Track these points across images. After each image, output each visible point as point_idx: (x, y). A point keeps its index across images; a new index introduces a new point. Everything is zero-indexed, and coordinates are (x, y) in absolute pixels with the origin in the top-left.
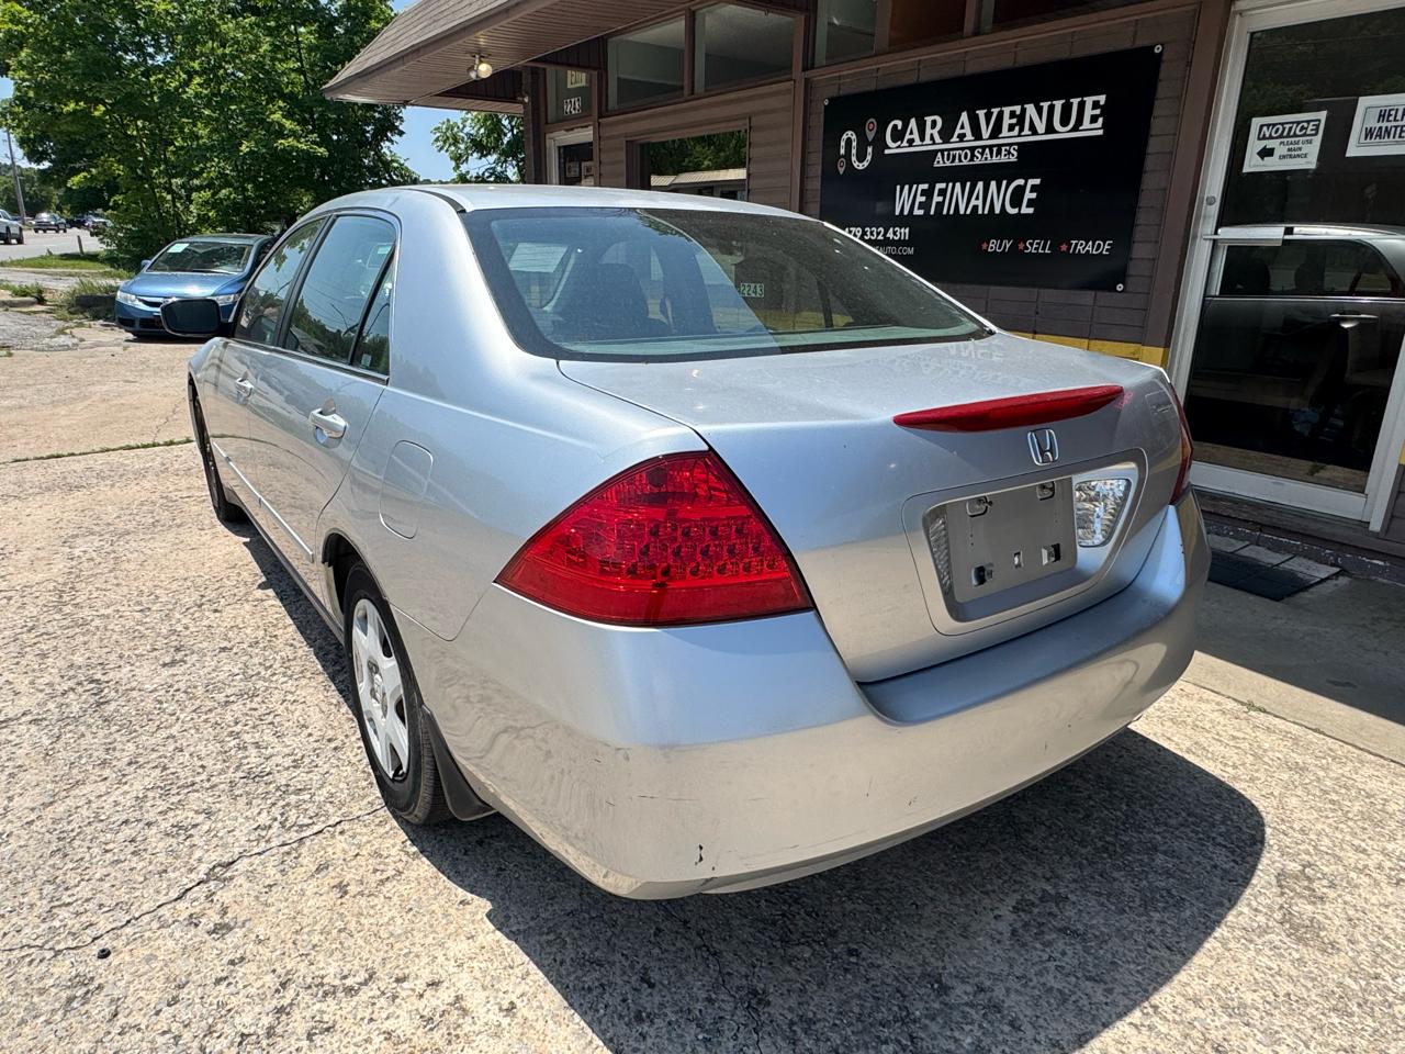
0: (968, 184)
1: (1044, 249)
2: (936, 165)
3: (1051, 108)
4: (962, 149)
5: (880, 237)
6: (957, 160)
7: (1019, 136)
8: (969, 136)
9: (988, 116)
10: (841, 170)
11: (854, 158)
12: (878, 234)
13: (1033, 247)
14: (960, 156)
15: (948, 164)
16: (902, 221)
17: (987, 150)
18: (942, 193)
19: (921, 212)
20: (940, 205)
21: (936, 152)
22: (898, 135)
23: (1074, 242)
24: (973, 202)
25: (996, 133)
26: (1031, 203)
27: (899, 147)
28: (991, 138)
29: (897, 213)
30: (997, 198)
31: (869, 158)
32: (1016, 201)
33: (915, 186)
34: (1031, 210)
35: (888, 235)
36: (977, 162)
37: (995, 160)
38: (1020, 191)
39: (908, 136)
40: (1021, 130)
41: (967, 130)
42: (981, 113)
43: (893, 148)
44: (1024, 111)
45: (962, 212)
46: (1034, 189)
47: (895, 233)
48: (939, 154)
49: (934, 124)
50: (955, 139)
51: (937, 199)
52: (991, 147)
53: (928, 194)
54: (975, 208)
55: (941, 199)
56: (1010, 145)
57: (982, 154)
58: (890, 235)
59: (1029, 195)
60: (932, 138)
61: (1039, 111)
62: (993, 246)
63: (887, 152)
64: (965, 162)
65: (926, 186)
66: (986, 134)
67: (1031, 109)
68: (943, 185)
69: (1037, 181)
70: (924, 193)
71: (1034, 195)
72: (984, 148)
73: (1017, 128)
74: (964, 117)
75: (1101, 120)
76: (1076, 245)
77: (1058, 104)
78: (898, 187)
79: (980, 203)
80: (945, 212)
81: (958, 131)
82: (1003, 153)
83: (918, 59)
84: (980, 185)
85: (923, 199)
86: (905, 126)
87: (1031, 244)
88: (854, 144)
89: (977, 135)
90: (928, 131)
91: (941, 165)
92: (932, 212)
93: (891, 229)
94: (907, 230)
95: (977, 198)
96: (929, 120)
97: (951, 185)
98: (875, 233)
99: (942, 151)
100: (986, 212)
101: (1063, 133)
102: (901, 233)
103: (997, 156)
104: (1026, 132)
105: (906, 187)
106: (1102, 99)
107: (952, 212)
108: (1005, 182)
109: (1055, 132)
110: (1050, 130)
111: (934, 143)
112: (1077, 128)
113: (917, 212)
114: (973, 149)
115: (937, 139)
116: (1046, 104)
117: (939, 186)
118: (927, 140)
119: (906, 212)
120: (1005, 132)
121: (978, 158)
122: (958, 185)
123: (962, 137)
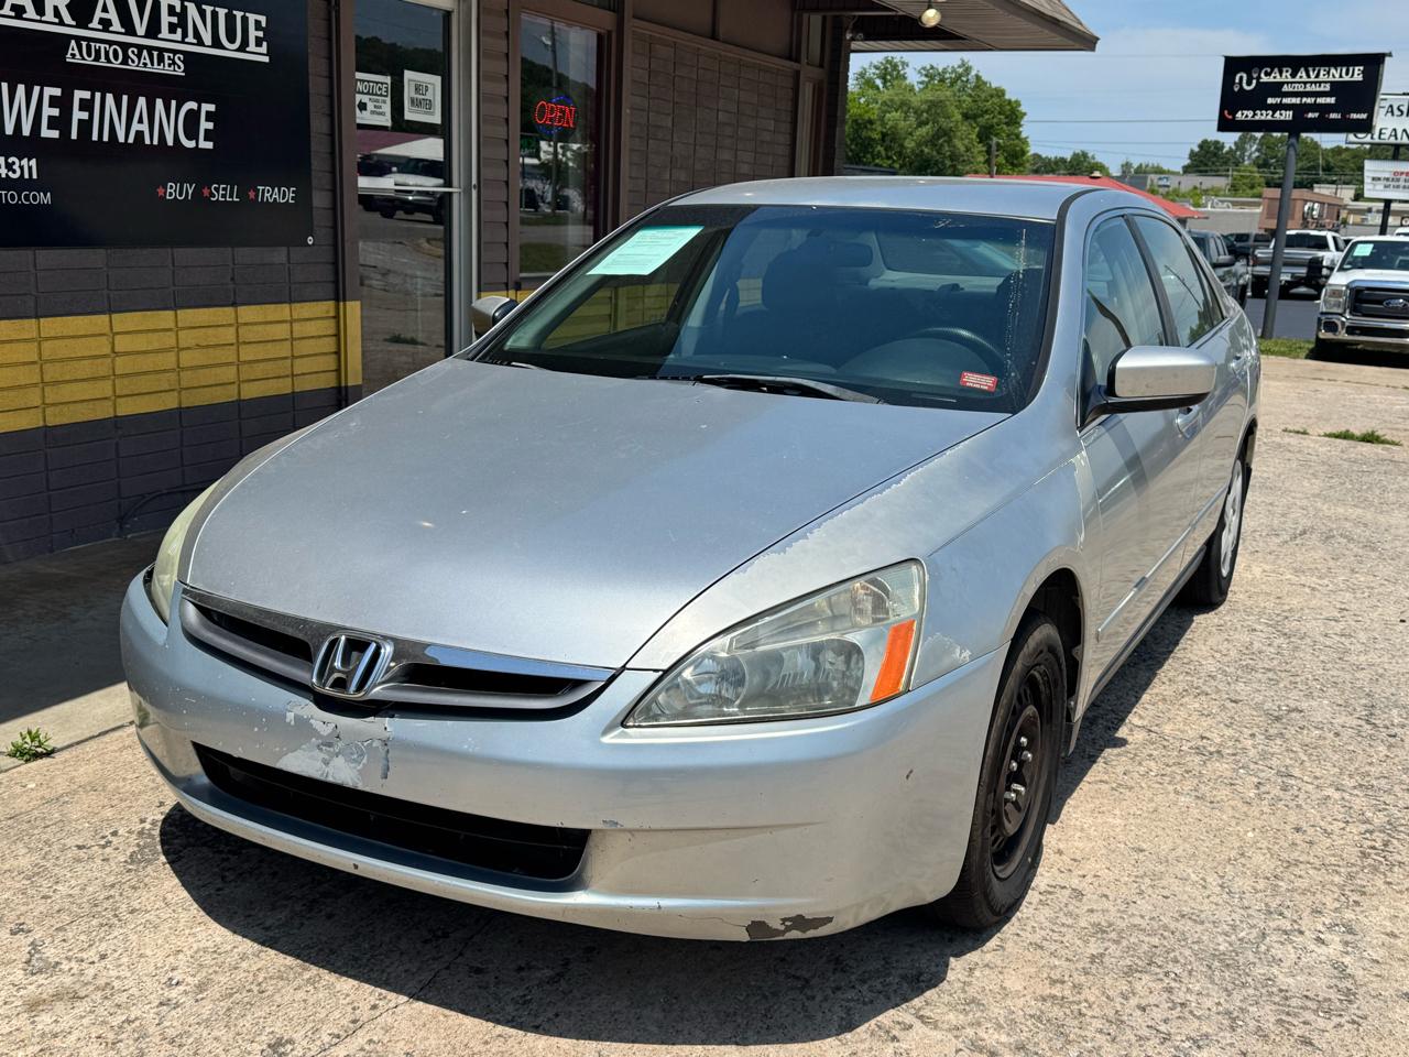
0: (125, 98)
1: (231, 196)
2: (69, 59)
3: (215, 15)
4: (111, 43)
6: (103, 59)
7: (183, 42)
8: (116, 26)
9: (141, 4)
13: (220, 193)
14: (107, 53)
15: (89, 61)
16: (21, 146)
17: (145, 53)
18: (86, 105)
19: (55, 134)
20: (85, 126)
21: (67, 37)
23: (261, 188)
24: (135, 126)
25: (153, 30)
26: (209, 135)
28: (148, 35)
29: (9, 130)
30: (164, 123)
32: (192, 132)
33: (37, 89)
34: (209, 145)
36: (132, 67)
37: (157, 69)
38: (192, 120)
40: (185, 35)
41: (112, 15)
44: (184, 9)
45: (121, 139)
46: (209, 116)
47: (10, 167)
48: (73, 43)
50: (95, 24)
51: (78, 115)
53: (63, 103)
54: (140, 134)
55: (85, 116)
56: (175, 52)
57: (139, 56)
58: (1, 170)
59: (205, 125)
60: (56, 12)
61: (202, 14)
62: (171, 191)
64: (116, 64)
65: (57, 92)
66: (141, 30)
67: (192, 8)
68: (86, 95)
69: (212, 108)
70: (54, 102)
71: (210, 126)
72: (140, 48)
73: (179, 30)
75: (265, 44)
76: (263, 190)
77: (222, 12)
78: (5, 86)
79: (145, 127)
80: (95, 137)
81: (99, 14)
82: (167, 62)
84: (142, 102)
85: (55, 112)
87: (217, 190)
89: (129, 28)
91: (78, 60)
92: (74, 136)
93: (2, 160)
94: (33, 162)
95: (140, 121)
97: (98, 95)
99: (78, 39)
100: (155, 142)
101: (230, 51)
102: (21, 168)
103: (159, 65)
104: (190, 38)
105: (21, 89)
106: (263, 19)
107: (106, 138)
108: (174, 103)
109: (224, 48)
110: (217, 43)
111: (61, 23)
112: (242, 49)
113: (46, 133)
114: (125, 46)
115: (67, 19)
116: (208, 9)
117: (79, 95)
118: (49, 15)
119: (26, 131)
120: (165, 33)
121: (133, 61)
122: (110, 98)
123: (106, 24)
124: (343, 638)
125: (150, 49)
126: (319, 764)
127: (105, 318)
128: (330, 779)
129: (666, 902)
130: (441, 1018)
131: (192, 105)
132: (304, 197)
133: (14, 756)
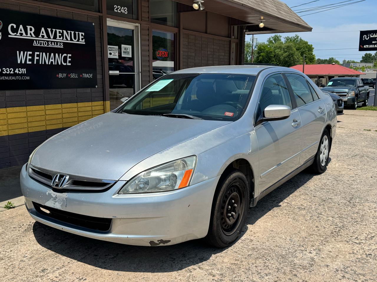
0: (48, 54)
1: (76, 76)
2: (34, 45)
3: (71, 33)
4: (44, 41)
5: (12, 73)
6: (42, 44)
7: (63, 40)
8: (46, 37)
9: (52, 31)
12: (10, 71)
13: (73, 76)
14: (43, 43)
15: (39, 45)
16: (22, 66)
17: (53, 43)
18: (38, 56)
19: (30, 63)
20: (38, 61)
21: (33, 40)
22: (15, 30)
23: (83, 74)
24: (51, 60)
25: (55, 37)
26: (69, 62)
27: (16, 35)
28: (54, 39)
29: (19, 62)
30: (59, 59)
32: (65, 61)
33: (26, 52)
34: (70, 64)
35: (16, 72)
36: (50, 46)
37: (56, 46)
38: (65, 58)
39: (19, 32)
40: (63, 38)
41: (45, 34)
42: (49, 30)
43: (12, 35)
44: (63, 32)
45: (47, 63)
46: (70, 57)
47: (19, 71)
48: (35, 41)
49: (31, 30)
50: (40, 36)
51: (36, 58)
53: (32, 55)
54: (52, 62)
55: (38, 58)
56: (61, 42)
57: (51, 44)
58: (17, 71)
59: (69, 59)
60: (31, 34)
61: (68, 33)
62: (60, 75)
63: (9, 36)
64: (46, 46)
65: (31, 53)
66: (52, 37)
67: (65, 32)
68: (38, 53)
69: (70, 55)
70: (30, 55)
71: (70, 60)
72: (52, 42)
73: (62, 37)
74: (43, 29)
75: (84, 40)
76: (84, 75)
77: (73, 32)
78: (18, 52)
79: (53, 60)
80: (40, 63)
81: (41, 34)
82: (59, 45)
84: (52, 54)
85: (30, 58)
86: (18, 27)
87: (72, 75)
89: (49, 37)
90: (29, 31)
91: (36, 45)
92: (35, 63)
93: (17, 69)
94: (25, 70)
95: (52, 59)
96: (29, 27)
97: (41, 53)
98: (8, 71)
99: (36, 40)
100: (56, 64)
101: (75, 42)
102: (22, 71)
103: (57, 45)
104: (65, 39)
105: (22, 52)
106: (83, 34)
107: (43, 63)
108: (60, 54)
109: (73, 41)
110: (71, 40)
111: (32, 37)
112: (78, 41)
113: (28, 62)
114: (48, 41)
115: (33, 35)
116: (69, 32)
117: (36, 53)
118: (29, 35)
119: (23, 62)
120: (58, 38)
121: (50, 45)
122: (44, 54)
123: (43, 36)
124: (59, 175)
125: (54, 42)
126: (53, 204)
127: (43, 106)
128: (55, 208)
129: (129, 236)
130: (83, 265)
131: (65, 55)
132: (95, 76)
133: (5, 208)
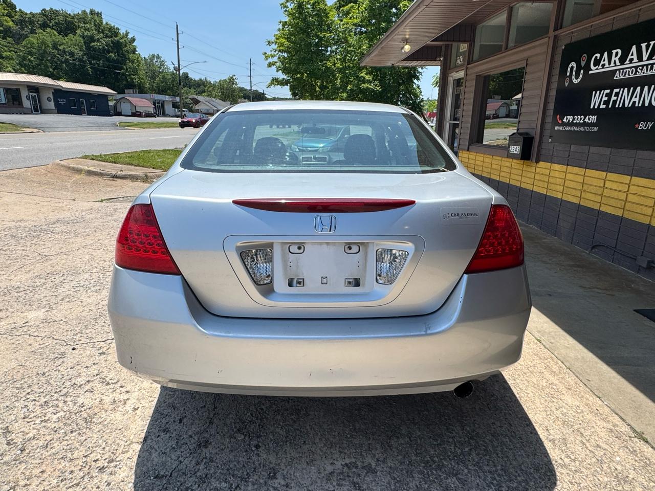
0: (632, 88)
2: (615, 78)
4: (631, 68)
5: (582, 122)
6: (627, 75)
8: (636, 60)
9: (648, 47)
10: (567, 84)
11: (573, 77)
12: (581, 119)
14: (629, 72)
15: (622, 77)
16: (594, 112)
17: (645, 67)
18: (617, 94)
19: (604, 106)
20: (615, 102)
21: (616, 70)
22: (597, 63)
24: (634, 99)
25: (650, 57)
27: (597, 69)
28: (648, 60)
29: (592, 107)
30: (647, 96)
31: (581, 76)
33: (603, 91)
35: (585, 120)
36: (638, 75)
37: (649, 73)
39: (602, 63)
41: (635, 57)
42: (644, 45)
43: (594, 70)
45: (626, 106)
47: (589, 119)
48: (618, 72)
49: (617, 54)
50: (627, 62)
51: (614, 98)
52: (647, 65)
53: (609, 96)
54: (634, 103)
55: (615, 98)
57: (642, 70)
58: (587, 120)
60: (615, 62)
62: (642, 126)
63: (590, 72)
64: (632, 76)
65: (608, 91)
66: (645, 58)
68: (618, 90)
70: (607, 95)
72: (643, 66)
74: (634, 48)
78: (594, 92)
79: (637, 100)
80: (617, 106)
81: (630, 57)
82: (654, 69)
83: (612, 17)
84: (639, 88)
85: (606, 99)
86: (602, 57)
88: (575, 69)
89: (640, 58)
90: (613, 58)
91: (618, 78)
92: (610, 107)
93: (588, 117)
94: (596, 117)
95: (636, 97)
96: (614, 52)
97: (622, 89)
98: (579, 119)
99: (619, 70)
100: (640, 105)
102: (592, 119)
103: (650, 71)
105: (598, 92)
107: (620, 106)
108: (653, 86)
111: (615, 65)
113: (602, 107)
114: (637, 67)
115: (618, 63)
117: (615, 91)
118: (612, 64)
119: (597, 106)
121: (639, 73)
122: (626, 90)
123: (631, 61)
127: (605, 174)
